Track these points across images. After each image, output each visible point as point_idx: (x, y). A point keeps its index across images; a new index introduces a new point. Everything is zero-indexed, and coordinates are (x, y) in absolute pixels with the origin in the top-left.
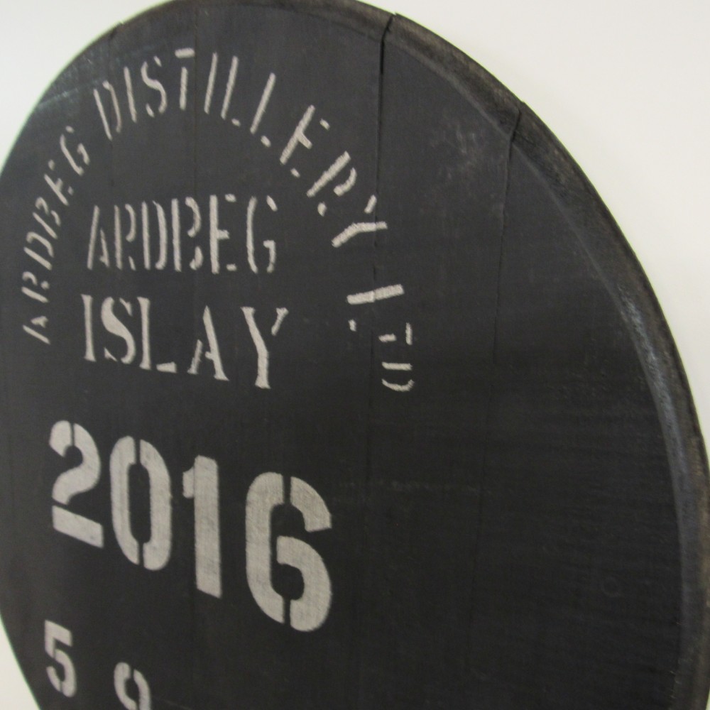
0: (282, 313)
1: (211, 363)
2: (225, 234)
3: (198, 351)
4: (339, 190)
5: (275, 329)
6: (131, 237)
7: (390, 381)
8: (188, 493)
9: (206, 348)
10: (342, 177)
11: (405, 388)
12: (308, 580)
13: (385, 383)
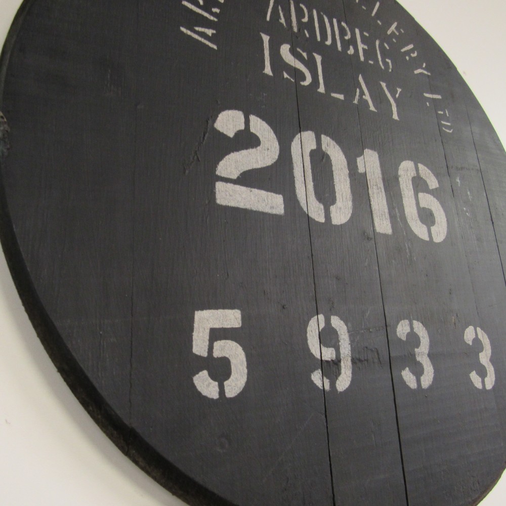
0: (399, 90)
1: (366, 101)
2: (366, 47)
3: (358, 93)
4: (412, 55)
5: (397, 96)
6: (305, 20)
7: (445, 128)
8: (361, 170)
9: (362, 93)
10: (412, 51)
11: (451, 132)
12: (436, 214)
13: (444, 129)
